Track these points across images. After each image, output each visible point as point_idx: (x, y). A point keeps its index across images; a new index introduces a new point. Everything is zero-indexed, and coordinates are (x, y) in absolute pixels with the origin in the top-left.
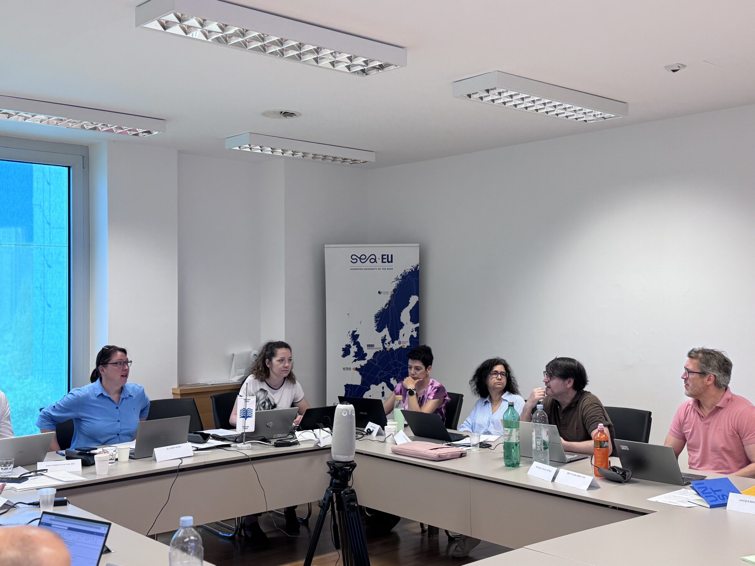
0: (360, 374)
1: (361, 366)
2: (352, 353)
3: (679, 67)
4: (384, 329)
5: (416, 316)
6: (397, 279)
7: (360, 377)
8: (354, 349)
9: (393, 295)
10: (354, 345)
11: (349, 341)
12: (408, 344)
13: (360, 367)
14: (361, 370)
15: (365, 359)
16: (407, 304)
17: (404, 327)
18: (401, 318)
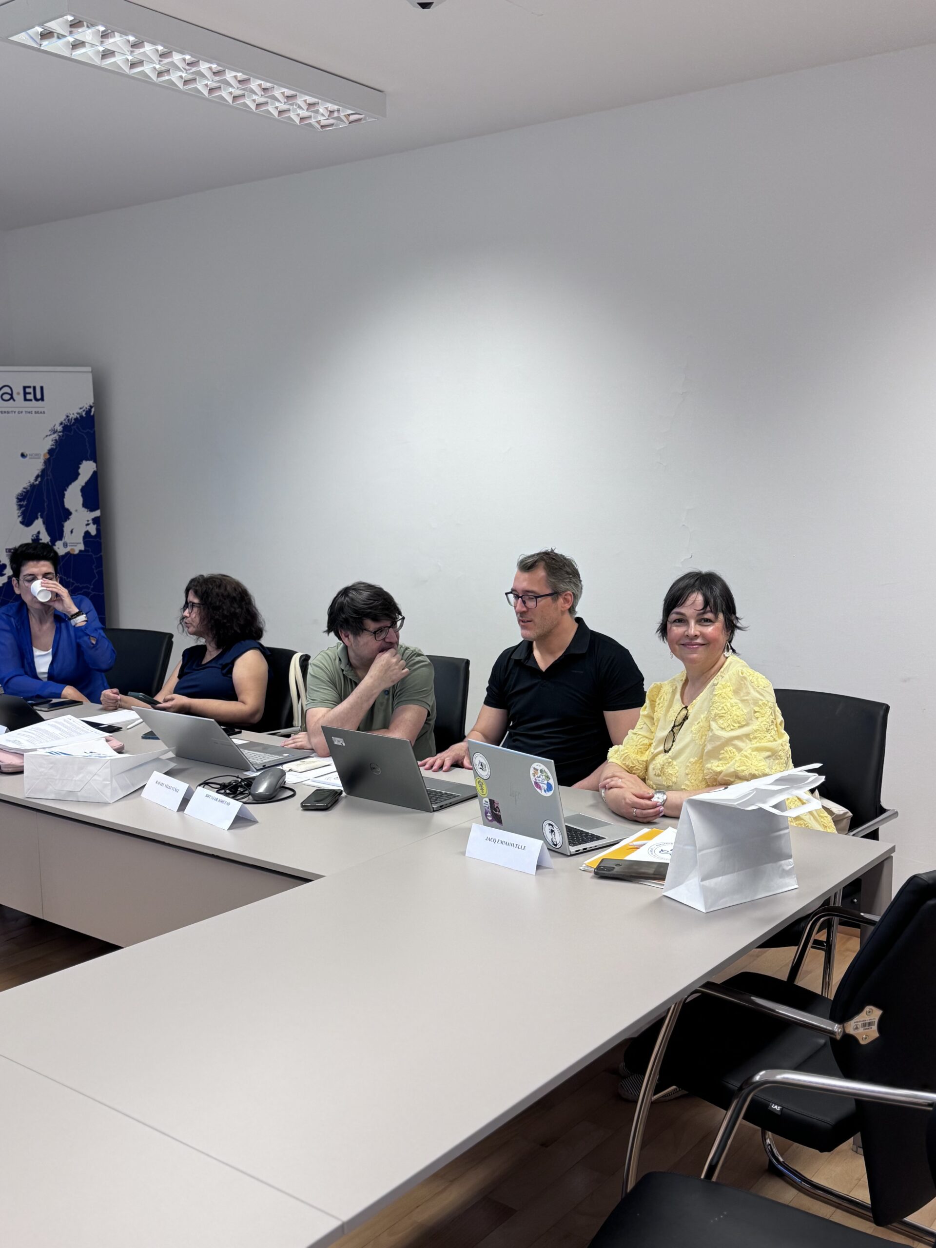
4: (36, 522)
5: (92, 497)
6: (54, 431)
9: (48, 459)
12: (82, 547)
15: (3, 575)
16: (75, 476)
17: (72, 517)
18: (66, 500)
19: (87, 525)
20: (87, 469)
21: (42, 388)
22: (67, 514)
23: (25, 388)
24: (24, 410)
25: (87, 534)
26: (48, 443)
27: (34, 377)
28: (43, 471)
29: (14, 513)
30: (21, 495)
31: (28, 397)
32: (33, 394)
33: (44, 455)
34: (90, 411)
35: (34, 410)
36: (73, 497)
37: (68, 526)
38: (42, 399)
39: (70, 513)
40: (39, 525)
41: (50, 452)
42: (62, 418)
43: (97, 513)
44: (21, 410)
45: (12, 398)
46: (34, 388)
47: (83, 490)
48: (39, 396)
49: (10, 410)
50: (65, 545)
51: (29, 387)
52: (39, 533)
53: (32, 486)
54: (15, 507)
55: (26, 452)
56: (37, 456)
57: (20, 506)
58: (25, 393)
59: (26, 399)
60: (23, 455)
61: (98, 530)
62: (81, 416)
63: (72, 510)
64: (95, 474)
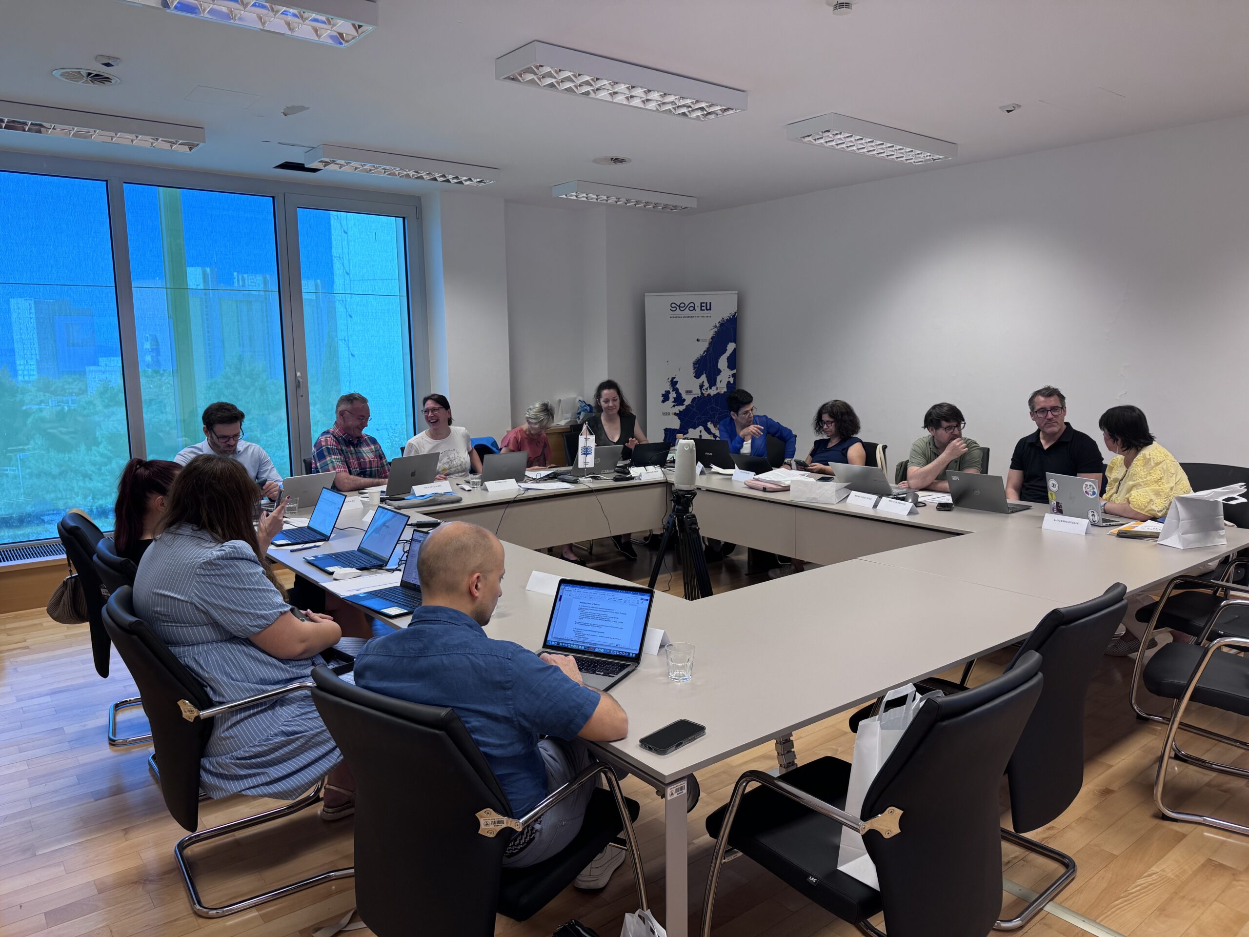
0: (679, 419)
1: (680, 411)
2: (671, 399)
3: (1014, 107)
4: (702, 376)
5: (733, 363)
6: (715, 327)
7: (678, 422)
8: (673, 395)
9: (711, 342)
10: (673, 391)
11: (668, 387)
12: (725, 390)
13: (678, 412)
14: (679, 415)
15: (683, 405)
16: (725, 351)
17: (721, 373)
18: (719, 364)
19: (729, 378)
20: (731, 347)
21: (710, 303)
22: (719, 372)
23: (701, 303)
24: (700, 315)
25: (729, 382)
26: (712, 333)
27: (706, 297)
28: (708, 348)
29: (691, 371)
30: (695, 361)
31: (703, 308)
32: (706, 307)
33: (709, 340)
34: (735, 315)
35: (705, 315)
36: (723, 363)
37: (719, 378)
38: (710, 309)
39: (721, 371)
40: (703, 378)
41: (713, 338)
42: (720, 319)
43: (734, 371)
44: (698, 315)
45: (694, 309)
46: (706, 303)
47: (729, 359)
48: (708, 308)
49: (693, 315)
50: (717, 389)
51: (704, 303)
52: (703, 382)
53: (702, 357)
54: (692, 368)
55: (700, 338)
56: (705, 340)
57: (695, 368)
58: (701, 306)
59: (701, 310)
60: (698, 340)
61: (734, 380)
62: (730, 318)
63: (722, 370)
64: (735, 349)
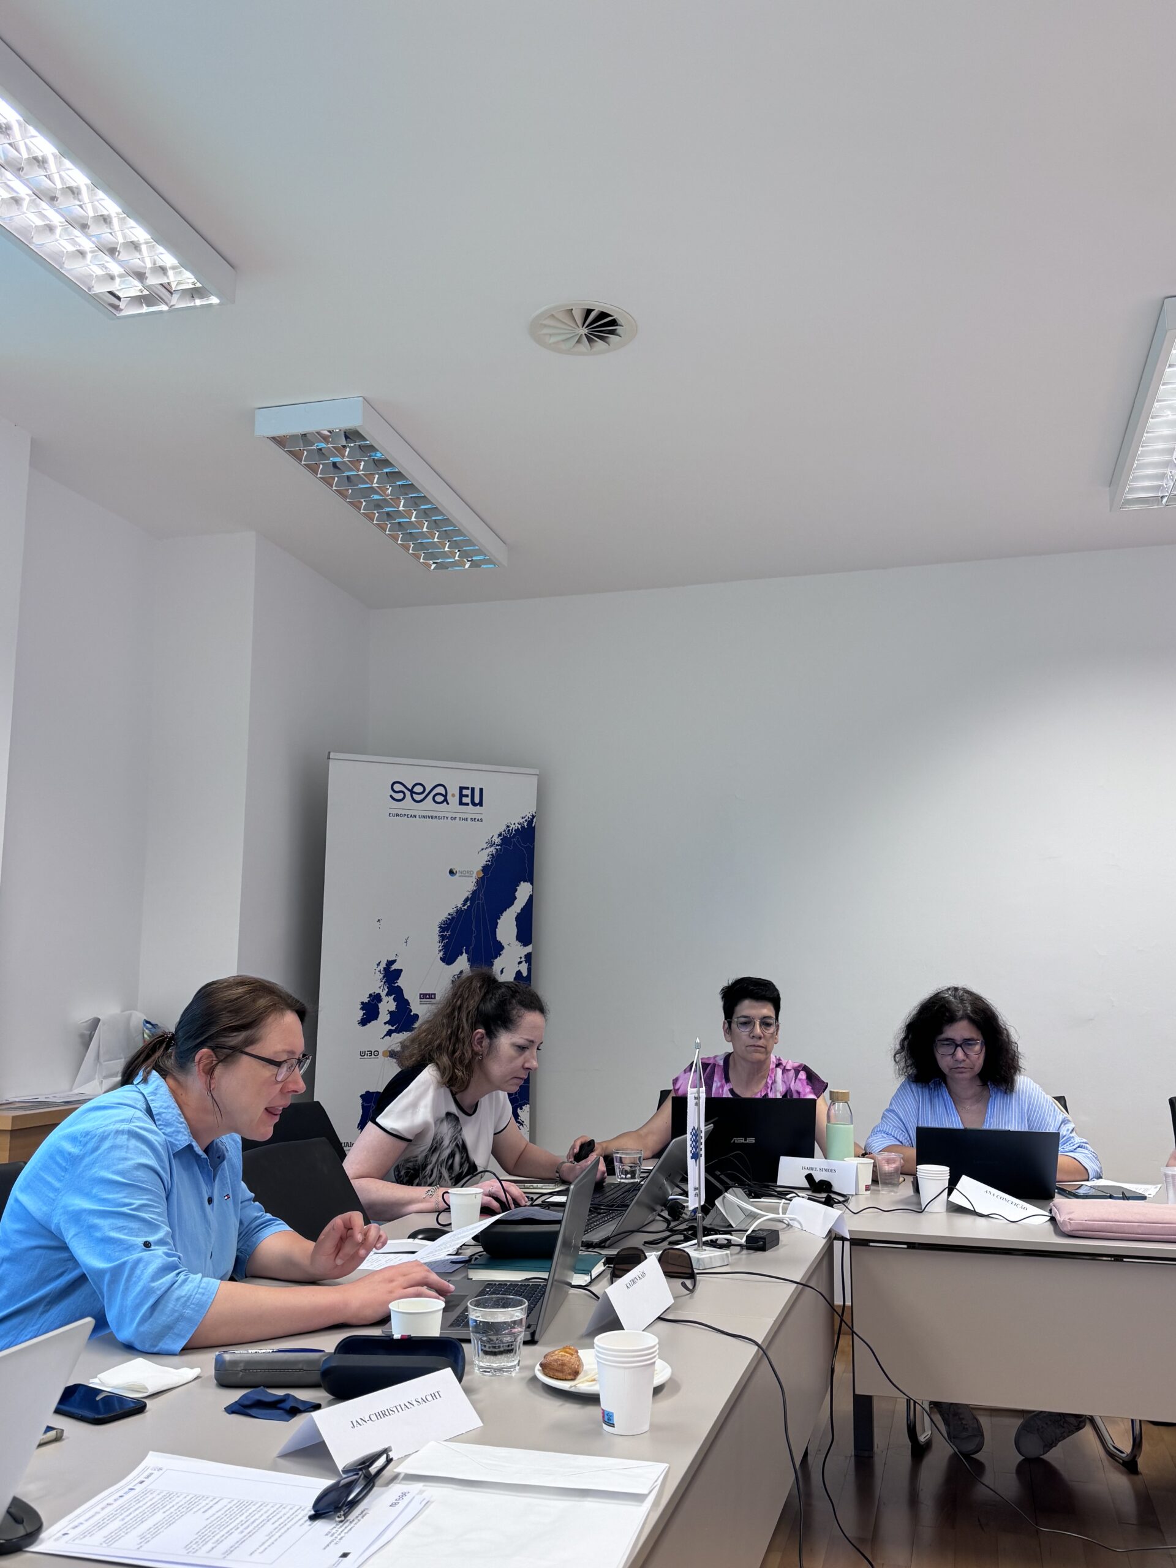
2: (384, 1016)
4: (460, 958)
5: (527, 929)
6: (492, 844)
8: (388, 1005)
9: (482, 878)
10: (388, 994)
11: (377, 985)
16: (510, 900)
17: (504, 953)
18: (498, 931)
19: (520, 963)
20: (524, 891)
22: (498, 948)
24: (458, 816)
26: (483, 859)
27: (473, 777)
28: (474, 893)
29: (434, 946)
30: (445, 923)
33: (477, 873)
35: (470, 816)
36: (506, 928)
37: (498, 962)
40: (462, 962)
41: (485, 869)
42: (502, 828)
43: (529, 948)
44: (454, 815)
47: (519, 918)
49: (442, 815)
53: (459, 912)
55: (456, 869)
56: (468, 874)
57: (443, 937)
60: (451, 872)
61: (529, 970)
62: (523, 827)
63: (504, 944)
64: (531, 899)
